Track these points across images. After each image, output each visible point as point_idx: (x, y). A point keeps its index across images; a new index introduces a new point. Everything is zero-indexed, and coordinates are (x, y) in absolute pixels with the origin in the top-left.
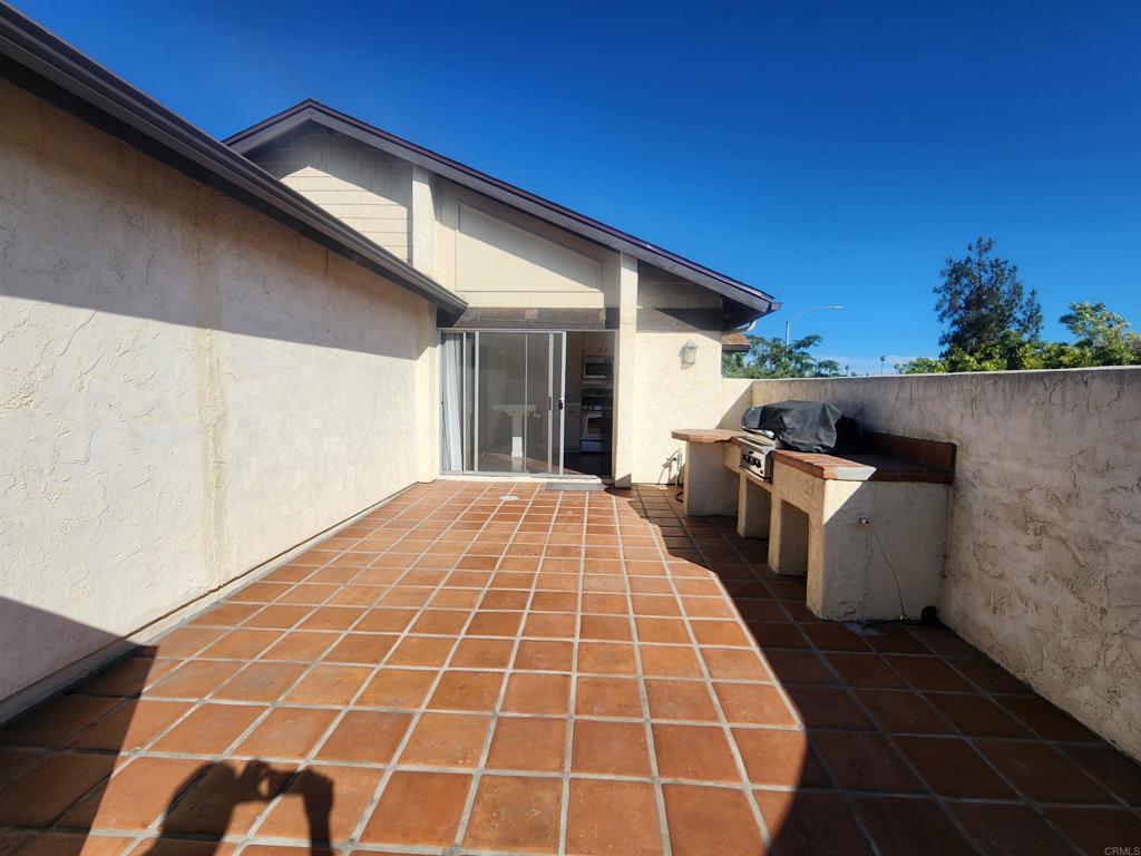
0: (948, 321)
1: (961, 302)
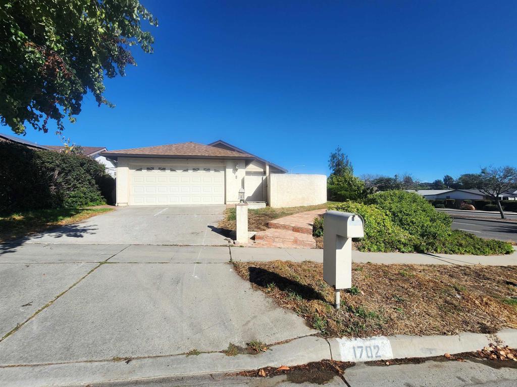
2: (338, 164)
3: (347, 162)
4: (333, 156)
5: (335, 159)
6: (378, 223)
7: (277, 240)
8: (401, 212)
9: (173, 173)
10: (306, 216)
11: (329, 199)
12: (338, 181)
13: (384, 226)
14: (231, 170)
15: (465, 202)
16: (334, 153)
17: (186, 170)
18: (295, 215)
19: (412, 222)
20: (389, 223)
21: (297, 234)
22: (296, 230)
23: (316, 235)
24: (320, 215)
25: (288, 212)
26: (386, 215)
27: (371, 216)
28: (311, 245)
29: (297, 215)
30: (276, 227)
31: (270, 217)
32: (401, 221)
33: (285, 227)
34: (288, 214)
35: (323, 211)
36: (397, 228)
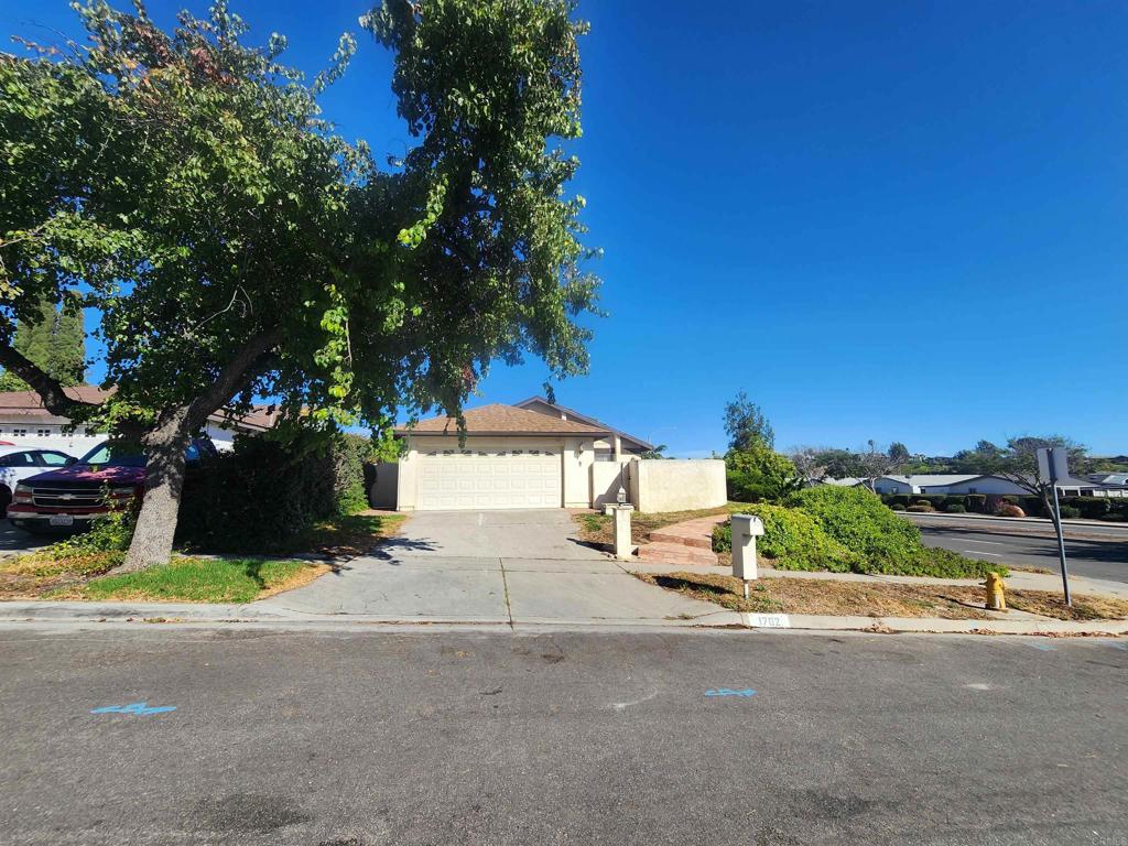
0: (731, 435)
1: (736, 425)
2: (743, 425)
3: (761, 419)
4: (732, 409)
5: (736, 414)
6: (803, 535)
7: (667, 555)
8: (837, 518)
9: (483, 458)
10: (699, 525)
11: (729, 498)
12: (744, 462)
13: (812, 538)
14: (573, 452)
15: (1004, 500)
16: (733, 401)
17: (502, 453)
18: (682, 524)
19: (852, 532)
20: (819, 535)
21: (691, 549)
22: (689, 542)
23: (717, 550)
24: (719, 524)
25: (671, 519)
26: (816, 523)
27: (792, 524)
28: (710, 561)
29: (685, 523)
30: (661, 539)
31: (647, 526)
32: (836, 531)
33: (673, 539)
34: (670, 523)
35: (724, 518)
36: (831, 542)
